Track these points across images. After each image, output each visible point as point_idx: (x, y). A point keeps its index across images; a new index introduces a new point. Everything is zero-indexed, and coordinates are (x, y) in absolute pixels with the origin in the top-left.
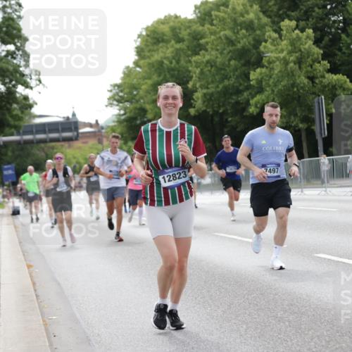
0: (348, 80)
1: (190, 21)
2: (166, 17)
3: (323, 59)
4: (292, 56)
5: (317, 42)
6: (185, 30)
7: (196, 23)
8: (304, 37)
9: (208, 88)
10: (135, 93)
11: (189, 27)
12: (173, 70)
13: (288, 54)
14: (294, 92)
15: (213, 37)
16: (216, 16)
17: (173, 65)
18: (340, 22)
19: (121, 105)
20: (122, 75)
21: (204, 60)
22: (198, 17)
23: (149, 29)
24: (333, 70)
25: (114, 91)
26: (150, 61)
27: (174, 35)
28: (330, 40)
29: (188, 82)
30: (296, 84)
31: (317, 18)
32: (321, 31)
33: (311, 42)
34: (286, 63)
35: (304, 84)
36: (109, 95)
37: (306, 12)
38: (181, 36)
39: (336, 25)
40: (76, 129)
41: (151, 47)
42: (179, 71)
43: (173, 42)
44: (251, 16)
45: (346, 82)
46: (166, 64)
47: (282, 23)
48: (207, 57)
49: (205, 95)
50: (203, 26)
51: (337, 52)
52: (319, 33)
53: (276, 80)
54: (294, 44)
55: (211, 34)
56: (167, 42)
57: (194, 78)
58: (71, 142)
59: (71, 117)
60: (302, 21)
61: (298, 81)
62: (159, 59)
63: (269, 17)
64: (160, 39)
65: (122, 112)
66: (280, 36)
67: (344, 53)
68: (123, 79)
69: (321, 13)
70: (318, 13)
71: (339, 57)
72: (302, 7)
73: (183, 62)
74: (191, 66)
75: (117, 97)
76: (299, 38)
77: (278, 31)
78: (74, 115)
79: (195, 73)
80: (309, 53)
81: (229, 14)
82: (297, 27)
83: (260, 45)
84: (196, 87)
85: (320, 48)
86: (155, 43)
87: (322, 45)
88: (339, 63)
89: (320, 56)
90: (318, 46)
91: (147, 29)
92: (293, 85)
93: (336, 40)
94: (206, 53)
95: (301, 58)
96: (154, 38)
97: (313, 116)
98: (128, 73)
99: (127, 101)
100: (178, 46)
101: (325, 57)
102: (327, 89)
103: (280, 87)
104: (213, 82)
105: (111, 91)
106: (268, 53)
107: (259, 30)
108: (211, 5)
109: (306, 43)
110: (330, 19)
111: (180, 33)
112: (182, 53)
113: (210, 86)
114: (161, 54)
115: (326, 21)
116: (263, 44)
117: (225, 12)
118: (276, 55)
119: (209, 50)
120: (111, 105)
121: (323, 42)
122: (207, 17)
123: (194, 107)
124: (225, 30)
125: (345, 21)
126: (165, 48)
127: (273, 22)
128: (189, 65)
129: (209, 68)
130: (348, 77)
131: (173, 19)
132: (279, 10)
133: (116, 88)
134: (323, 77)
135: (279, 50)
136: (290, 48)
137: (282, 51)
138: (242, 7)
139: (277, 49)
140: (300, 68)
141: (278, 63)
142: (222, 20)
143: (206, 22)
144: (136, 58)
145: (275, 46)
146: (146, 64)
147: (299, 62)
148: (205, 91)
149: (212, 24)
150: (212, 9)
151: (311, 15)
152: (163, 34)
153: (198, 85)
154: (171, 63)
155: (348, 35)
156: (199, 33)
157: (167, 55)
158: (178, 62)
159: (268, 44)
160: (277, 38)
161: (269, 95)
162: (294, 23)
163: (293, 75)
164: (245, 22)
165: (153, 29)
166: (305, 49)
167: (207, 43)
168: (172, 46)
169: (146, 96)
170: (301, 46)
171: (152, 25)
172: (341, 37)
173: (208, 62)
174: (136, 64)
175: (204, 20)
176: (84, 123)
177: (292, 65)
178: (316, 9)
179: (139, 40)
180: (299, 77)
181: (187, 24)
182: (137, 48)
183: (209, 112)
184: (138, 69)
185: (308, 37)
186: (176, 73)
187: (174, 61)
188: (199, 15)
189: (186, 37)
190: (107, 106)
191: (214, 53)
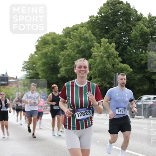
0: (129, 67)
1: (61, 36)
2: (50, 33)
3: (119, 57)
4: (105, 54)
5: (117, 49)
6: (58, 39)
7: (63, 37)
8: (111, 47)
10: (34, 66)
11: (60, 38)
12: (52, 57)
13: (103, 53)
14: (105, 71)
15: (70, 44)
16: (72, 34)
17: (51, 55)
18: (127, 40)
19: (28, 71)
20: (29, 58)
21: (66, 54)
22: (64, 34)
24: (123, 62)
25: (25, 65)
26: (42, 53)
27: (53, 41)
28: (122, 48)
29: (58, 63)
30: (106, 67)
31: (117, 38)
32: (118, 44)
34: (102, 57)
35: (110, 67)
36: (23, 66)
37: (112, 35)
38: (56, 42)
39: (125, 42)
40: (7, 80)
41: (43, 46)
42: (54, 58)
43: (52, 44)
44: (87, 35)
45: (128, 68)
46: (49, 54)
47: (102, 40)
48: (68, 53)
49: (66, 70)
50: (66, 38)
51: (125, 54)
52: (117, 45)
53: (97, 65)
54: (106, 49)
55: (70, 42)
56: (50, 44)
57: (61, 61)
58: (5, 86)
59: (5, 74)
60: (110, 39)
61: (107, 66)
62: (46, 52)
63: (96, 36)
64: (47, 43)
65: (28, 74)
66: (101, 45)
67: (128, 55)
68: (29, 59)
69: (119, 36)
70: (117, 36)
71: (126, 56)
72: (110, 33)
73: (56, 54)
75: (26, 67)
76: (108, 47)
77: (100, 43)
78: (6, 73)
79: (61, 59)
80: (113, 54)
81: (78, 34)
82: (108, 42)
83: (91, 48)
84: (61, 65)
85: (118, 52)
86: (44, 45)
87: (118, 50)
88: (126, 59)
89: (118, 55)
90: (117, 51)
91: (41, 38)
92: (105, 67)
93: (124, 48)
94: (67, 51)
95: (109, 56)
96: (44, 42)
97: (113, 82)
98: (32, 57)
99: (31, 69)
100: (55, 46)
101: (120, 55)
102: (119, 70)
103: (99, 68)
104: (69, 64)
105: (23, 64)
106: (94, 52)
107: (91, 42)
108: (70, 29)
109: (112, 49)
110: (122, 39)
111: (56, 41)
112: (56, 50)
113: (68, 66)
114: (47, 50)
115: (121, 40)
116: (93, 48)
117: (77, 33)
118: (98, 54)
119: (69, 49)
120: (24, 70)
122: (68, 35)
123: (60, 74)
124: (76, 41)
125: (129, 40)
126: (48, 47)
127: (98, 39)
128: (59, 55)
129: (68, 57)
130: (129, 66)
131: (53, 34)
132: (100, 33)
133: (26, 63)
134: (118, 64)
135: (100, 51)
136: (104, 51)
137: (101, 52)
138: (84, 31)
139: (98, 51)
140: (108, 60)
141: (98, 57)
142: (75, 36)
143: (68, 37)
144: (36, 50)
145: (97, 49)
146: (40, 54)
147: (108, 57)
148: (66, 68)
149: (70, 38)
150: (70, 31)
151: (114, 37)
152: (48, 41)
153: (62, 65)
154: (51, 54)
155: (130, 47)
156: (64, 41)
157: (50, 50)
158: (54, 54)
159: (95, 49)
160: (99, 46)
161: (94, 71)
162: (107, 40)
163: (105, 63)
164: (84, 38)
165: (44, 38)
166: (111, 52)
167: (67, 46)
168: (52, 46)
169: (39, 68)
170: (109, 51)
171: (44, 36)
172: (127, 47)
173: (68, 55)
174: (36, 53)
175: (67, 35)
176: (11, 77)
177: (105, 58)
178: (117, 34)
179: (37, 42)
180: (108, 64)
181: (59, 37)
182: (36, 46)
183: (66, 77)
184: (36, 55)
185: (113, 47)
186: (53, 58)
187: (52, 53)
188: (65, 33)
189: (58, 43)
191: (70, 51)
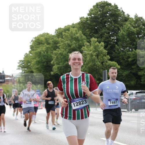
0: (117, 64)
1: (53, 36)
2: (43, 33)
3: (107, 55)
4: (94, 53)
5: (105, 47)
6: (51, 40)
7: (55, 37)
8: (100, 45)
9: (59, 64)
10: (29, 64)
11: (53, 38)
12: (45, 56)
13: (93, 52)
14: (95, 68)
15: (62, 43)
16: (64, 34)
17: (45, 54)
18: (115, 39)
19: (23, 69)
20: (24, 57)
21: (59, 53)
22: (57, 35)
23: (36, 38)
24: (111, 60)
25: (20, 63)
26: (36, 52)
27: (46, 41)
28: (111, 47)
29: (51, 61)
30: (95, 65)
31: (106, 37)
33: (102, 48)
34: (92, 55)
35: (99, 65)
36: (18, 65)
37: (101, 35)
38: (49, 42)
39: (113, 41)
40: (4, 78)
41: (37, 46)
42: (47, 57)
43: (46, 44)
44: (78, 35)
45: (116, 65)
46: (42, 53)
47: (91, 39)
48: (60, 52)
49: (58, 68)
50: (59, 38)
51: (113, 52)
52: (106, 44)
53: (88, 62)
54: (96, 48)
55: (62, 42)
56: (43, 44)
57: (54, 60)
58: (1, 84)
59: (2, 73)
60: (100, 38)
61: (96, 64)
62: (40, 51)
63: (86, 36)
64: (41, 43)
65: (23, 72)
66: (90, 44)
67: (116, 53)
68: (24, 58)
69: (107, 36)
70: (106, 36)
71: (114, 54)
72: (99, 33)
73: (49, 53)
74: (53, 55)
75: (21, 66)
76: (98, 46)
77: (89, 42)
79: (54, 57)
80: (102, 52)
81: (69, 34)
82: (97, 41)
83: (82, 47)
84: (54, 64)
85: (106, 50)
86: (38, 44)
87: (107, 49)
88: (114, 57)
89: (106, 54)
90: (105, 49)
91: (35, 38)
92: (94, 65)
93: (113, 47)
94: (59, 50)
95: (98, 54)
96: (37, 42)
97: (102, 78)
98: (26, 56)
99: (26, 68)
100: (48, 46)
101: (108, 53)
102: (107, 67)
103: (89, 66)
104: (61, 62)
105: (19, 63)
106: (84, 51)
107: (81, 41)
108: (62, 30)
109: (101, 48)
110: (111, 38)
111: (49, 41)
112: (49, 49)
113: (60, 64)
114: (40, 49)
115: (109, 39)
116: (83, 47)
117: (68, 33)
118: (88, 52)
119: (61, 48)
120: (19, 69)
121: (108, 48)
122: (60, 35)
123: (53, 71)
124: (67, 41)
125: (117, 39)
126: (42, 47)
127: (88, 38)
128: (52, 54)
129: (60, 56)
130: (117, 63)
131: (46, 35)
132: (90, 33)
133: (21, 62)
134: (107, 62)
136: (94, 50)
137: (91, 51)
138: (75, 31)
139: (88, 50)
140: (97, 58)
141: (88, 55)
142: (66, 36)
143: (60, 37)
144: (30, 50)
145: (88, 48)
146: (34, 53)
147: (97, 56)
148: (58, 66)
149: (62, 38)
150: (62, 32)
151: (103, 36)
152: (42, 41)
153: (55, 63)
154: (44, 53)
155: (118, 45)
156: (57, 41)
157: (43, 50)
158: (47, 53)
159: (85, 47)
160: (89, 45)
161: (84, 68)
162: (96, 39)
163: (95, 61)
164: (75, 37)
165: (38, 38)
166: (100, 50)
167: (60, 46)
168: (45, 46)
169: (33, 66)
170: (99, 49)
171: (37, 37)
172: (115, 46)
173: (60, 53)
174: (30, 52)
175: (59, 36)
176: (7, 75)
177: (94, 57)
178: (106, 34)
179: (32, 42)
180: (97, 62)
181: (52, 37)
182: (31, 46)
183: (59, 74)
184: (31, 54)
185: (102, 46)
186: (46, 57)
187: (45, 52)
188: (57, 33)
189: (51, 43)
190: (17, 69)
191: (62, 50)
